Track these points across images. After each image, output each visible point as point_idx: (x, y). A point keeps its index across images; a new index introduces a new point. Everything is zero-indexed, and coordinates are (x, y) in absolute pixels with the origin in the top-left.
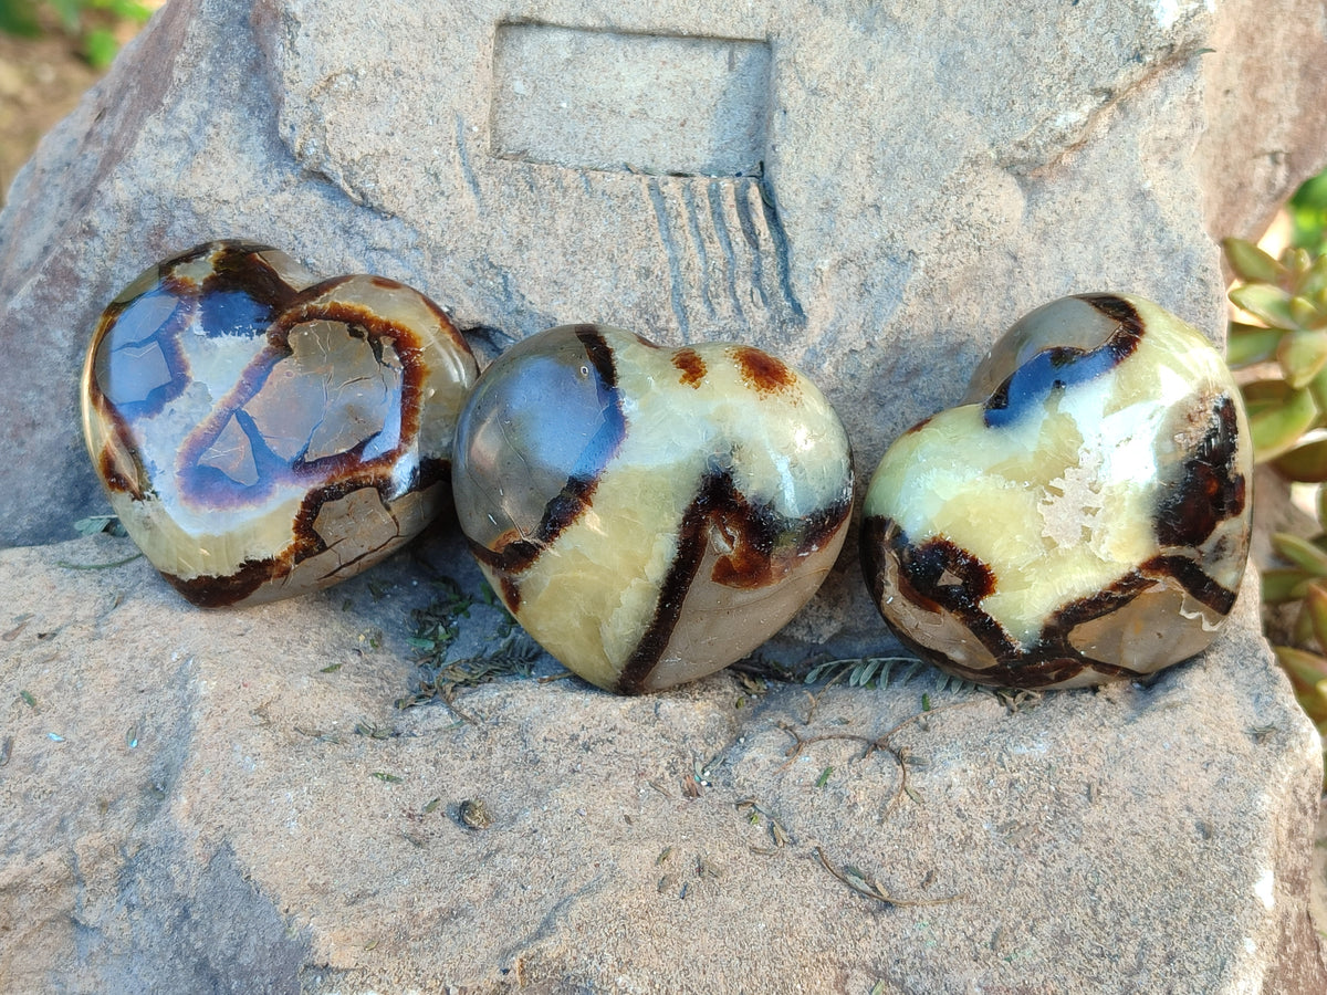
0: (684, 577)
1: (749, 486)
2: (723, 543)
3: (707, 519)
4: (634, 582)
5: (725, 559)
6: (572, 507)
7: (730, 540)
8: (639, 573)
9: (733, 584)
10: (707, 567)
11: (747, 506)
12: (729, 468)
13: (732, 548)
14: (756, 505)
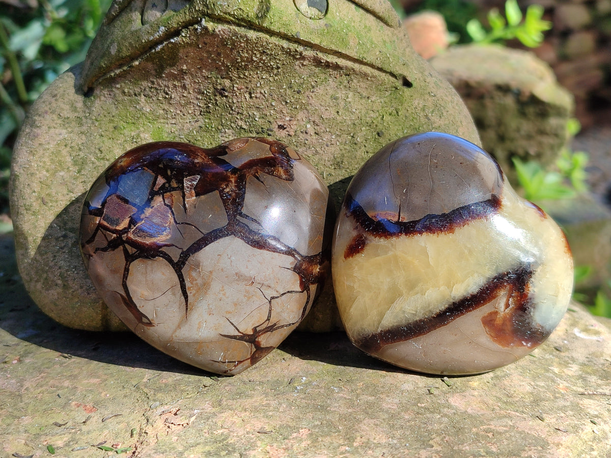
0: (469, 306)
1: (535, 287)
2: (502, 303)
3: (506, 287)
4: (442, 288)
5: (496, 313)
6: (442, 226)
7: (507, 306)
8: (450, 286)
9: (487, 329)
10: (484, 310)
11: (527, 296)
12: (534, 271)
13: (505, 311)
14: (531, 299)
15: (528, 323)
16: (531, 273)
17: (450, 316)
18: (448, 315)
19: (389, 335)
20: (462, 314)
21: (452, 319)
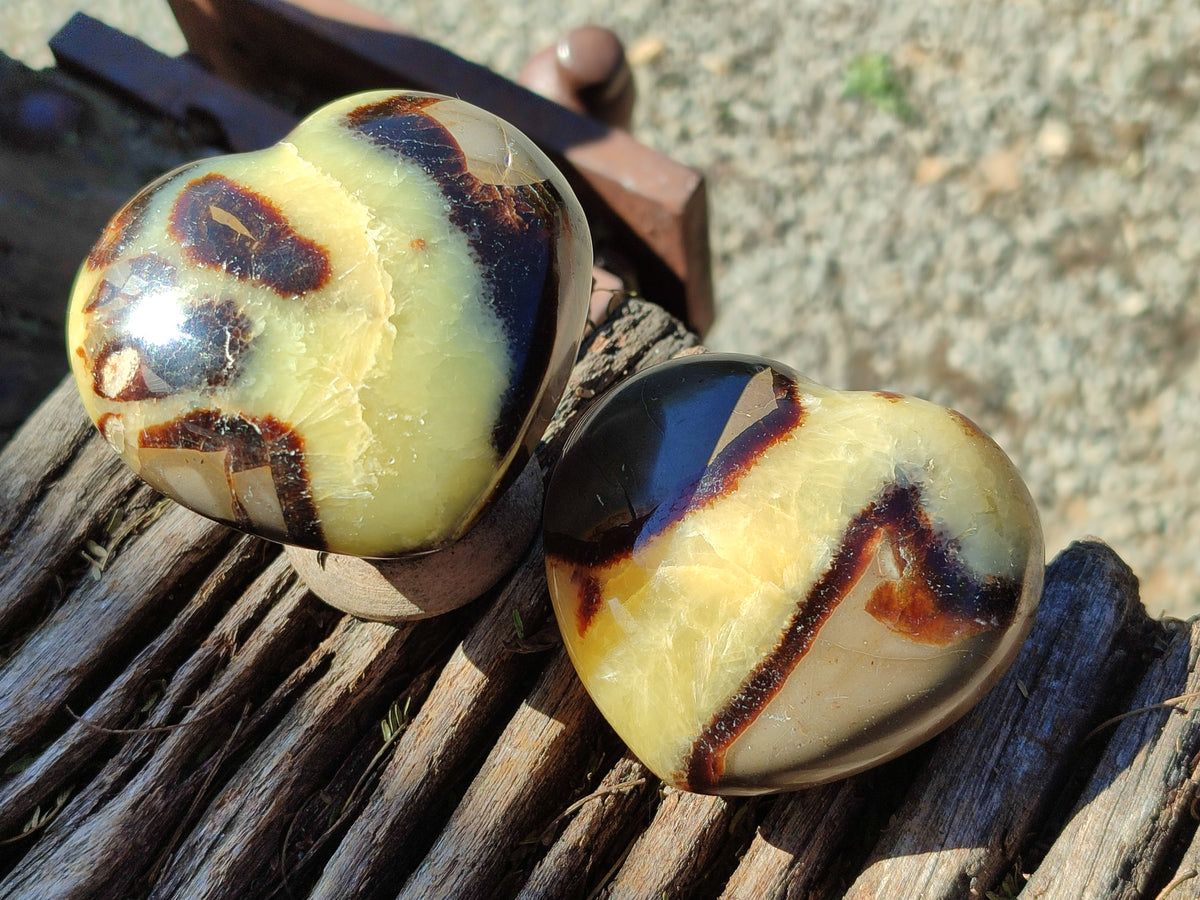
0: (830, 596)
1: (937, 511)
2: (889, 564)
3: (878, 532)
4: (765, 588)
5: (888, 586)
7: (901, 564)
8: (775, 577)
9: (890, 623)
10: (861, 591)
11: (931, 531)
12: (919, 483)
13: (901, 575)
14: (941, 534)
15: (965, 579)
16: (913, 489)
17: (805, 631)
18: (802, 630)
19: (720, 725)
20: (825, 616)
21: (812, 635)
